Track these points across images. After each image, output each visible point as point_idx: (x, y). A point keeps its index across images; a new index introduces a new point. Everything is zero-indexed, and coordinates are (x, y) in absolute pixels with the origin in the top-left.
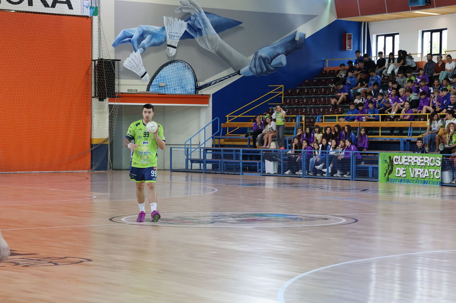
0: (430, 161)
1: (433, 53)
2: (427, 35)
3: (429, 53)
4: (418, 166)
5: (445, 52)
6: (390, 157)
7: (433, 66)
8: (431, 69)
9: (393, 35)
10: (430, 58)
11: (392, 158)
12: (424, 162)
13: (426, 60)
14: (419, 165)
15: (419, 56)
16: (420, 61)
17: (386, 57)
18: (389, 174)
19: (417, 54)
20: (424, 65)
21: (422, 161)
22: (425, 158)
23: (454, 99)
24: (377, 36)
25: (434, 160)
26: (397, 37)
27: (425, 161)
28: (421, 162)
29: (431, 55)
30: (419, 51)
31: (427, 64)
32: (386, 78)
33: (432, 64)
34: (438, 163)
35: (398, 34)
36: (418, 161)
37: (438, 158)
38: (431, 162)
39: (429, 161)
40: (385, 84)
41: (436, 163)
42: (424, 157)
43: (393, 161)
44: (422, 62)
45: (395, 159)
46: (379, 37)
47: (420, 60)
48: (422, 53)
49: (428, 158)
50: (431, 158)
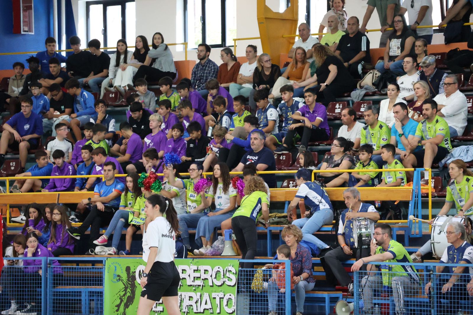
0: (214, 276)
1: (208, 43)
2: (195, 4)
3: (201, 42)
4: (189, 286)
5: (235, 40)
6: (128, 269)
7: (211, 70)
8: (207, 77)
9: (123, 3)
10: (203, 54)
11: (132, 270)
12: (200, 277)
13: (194, 58)
14: (191, 285)
15: (180, 48)
16: (183, 59)
17: (109, 50)
18: (127, 306)
19: (175, 44)
20: (192, 67)
21: (197, 274)
22: (202, 268)
23: (255, 142)
24: (88, 4)
25: (222, 273)
26: (130, 6)
27: (203, 276)
28: (194, 277)
30: (180, 39)
31: (198, 65)
32: (111, 96)
33: (209, 67)
34: (230, 279)
36: (189, 276)
37: (230, 268)
38: (216, 278)
39: (211, 276)
41: (226, 279)
42: (200, 268)
43: (134, 278)
44: (187, 62)
45: (140, 272)
46: (92, 7)
47: (181, 58)
48: (185, 43)
49: (209, 268)
50: (216, 269)
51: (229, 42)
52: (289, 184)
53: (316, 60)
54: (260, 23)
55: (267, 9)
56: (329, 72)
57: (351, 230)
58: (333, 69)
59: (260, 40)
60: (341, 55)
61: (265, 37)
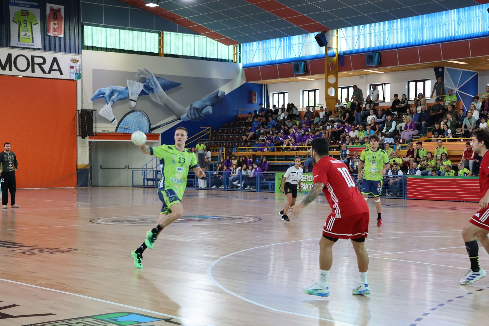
0: (309, 178)
1: (310, 106)
2: (306, 93)
3: (308, 105)
5: (318, 104)
9: (284, 93)
10: (308, 109)
15: (301, 107)
16: (302, 111)
20: (304, 113)
21: (304, 178)
22: (306, 176)
23: (324, 136)
26: (286, 94)
27: (306, 178)
29: (308, 107)
30: (301, 104)
31: (306, 113)
33: (309, 113)
35: (287, 92)
40: (278, 126)
44: (303, 111)
48: (303, 106)
49: (307, 176)
50: (310, 176)
51: (316, 105)
52: (334, 150)
53: (343, 112)
54: (326, 99)
55: (328, 95)
56: (346, 115)
57: (354, 164)
58: (347, 114)
59: (326, 105)
60: (351, 110)
61: (327, 104)
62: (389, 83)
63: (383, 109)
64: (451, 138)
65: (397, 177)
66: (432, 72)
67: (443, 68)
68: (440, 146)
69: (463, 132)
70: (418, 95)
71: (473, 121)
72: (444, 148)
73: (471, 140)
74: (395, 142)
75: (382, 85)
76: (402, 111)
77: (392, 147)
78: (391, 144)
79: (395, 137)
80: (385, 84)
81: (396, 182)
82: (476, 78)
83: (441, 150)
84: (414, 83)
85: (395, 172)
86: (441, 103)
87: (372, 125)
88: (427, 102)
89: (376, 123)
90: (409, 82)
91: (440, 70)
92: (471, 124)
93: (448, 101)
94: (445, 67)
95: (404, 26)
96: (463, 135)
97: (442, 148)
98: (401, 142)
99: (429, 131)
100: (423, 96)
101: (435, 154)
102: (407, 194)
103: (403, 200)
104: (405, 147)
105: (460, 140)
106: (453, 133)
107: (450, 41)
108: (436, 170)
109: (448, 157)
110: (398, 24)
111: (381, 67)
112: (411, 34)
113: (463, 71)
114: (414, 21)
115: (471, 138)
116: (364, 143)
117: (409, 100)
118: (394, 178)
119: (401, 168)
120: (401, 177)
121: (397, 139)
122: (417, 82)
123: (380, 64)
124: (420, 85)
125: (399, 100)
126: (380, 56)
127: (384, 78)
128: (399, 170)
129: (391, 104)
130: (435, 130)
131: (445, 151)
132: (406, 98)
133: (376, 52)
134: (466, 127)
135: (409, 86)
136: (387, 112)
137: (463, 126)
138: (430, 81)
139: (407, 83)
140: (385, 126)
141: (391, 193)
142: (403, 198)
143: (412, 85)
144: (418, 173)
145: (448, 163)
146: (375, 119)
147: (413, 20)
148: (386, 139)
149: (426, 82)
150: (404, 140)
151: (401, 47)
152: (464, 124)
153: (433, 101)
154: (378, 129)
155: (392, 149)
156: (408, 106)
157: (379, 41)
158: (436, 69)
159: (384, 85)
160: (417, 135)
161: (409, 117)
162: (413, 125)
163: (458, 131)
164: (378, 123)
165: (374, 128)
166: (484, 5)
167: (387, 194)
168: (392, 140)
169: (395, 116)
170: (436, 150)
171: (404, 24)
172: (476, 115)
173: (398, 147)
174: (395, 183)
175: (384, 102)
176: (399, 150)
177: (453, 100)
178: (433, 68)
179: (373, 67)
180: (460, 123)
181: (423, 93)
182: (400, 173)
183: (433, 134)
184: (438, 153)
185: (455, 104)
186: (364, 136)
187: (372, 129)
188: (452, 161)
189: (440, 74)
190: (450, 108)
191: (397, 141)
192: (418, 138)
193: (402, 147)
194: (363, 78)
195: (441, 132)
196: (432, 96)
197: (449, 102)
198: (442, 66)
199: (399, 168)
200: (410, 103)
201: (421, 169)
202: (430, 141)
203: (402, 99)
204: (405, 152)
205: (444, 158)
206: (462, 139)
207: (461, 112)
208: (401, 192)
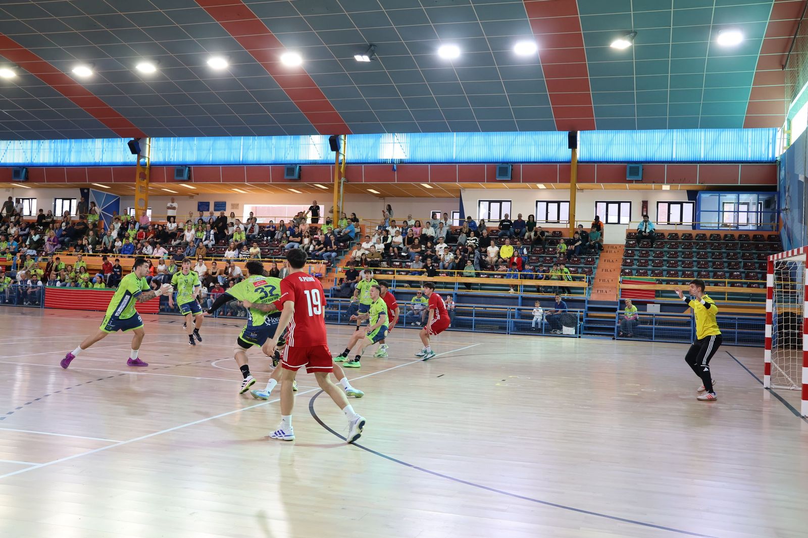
62: (36, 198)
63: (28, 223)
64: (91, 253)
65: (36, 287)
66: (78, 192)
67: (88, 190)
68: (80, 260)
69: (102, 248)
70: (65, 212)
71: (111, 240)
72: (83, 262)
73: (109, 256)
74: (38, 254)
75: (29, 199)
76: (46, 225)
77: (34, 259)
78: (34, 255)
79: (38, 249)
80: (32, 199)
81: (35, 291)
82: (117, 202)
83: (81, 264)
84: (61, 200)
85: (34, 282)
86: (85, 221)
87: (15, 237)
88: (72, 219)
89: (19, 236)
90: (56, 199)
91: (86, 191)
92: (109, 242)
93: (91, 219)
94: (90, 189)
95: (53, 147)
96: (102, 252)
97: (82, 262)
98: (43, 254)
99: (71, 246)
100: (69, 213)
101: (74, 267)
102: (44, 303)
103: (41, 309)
104: (47, 259)
105: (99, 256)
106: (94, 249)
107: (95, 166)
108: (75, 281)
109: (86, 270)
110: (46, 144)
111: (28, 182)
112: (59, 155)
113: (107, 194)
114: (62, 144)
115: (108, 254)
116: (5, 253)
117: (55, 216)
118: (33, 287)
119: (41, 278)
120: (40, 287)
121: (40, 251)
122: (63, 199)
123: (27, 180)
124: (67, 202)
125: (44, 215)
126: (27, 172)
127: (31, 193)
128: (38, 280)
129: (36, 218)
130: (77, 245)
131: (84, 265)
132: (51, 214)
133: (24, 168)
134: (105, 244)
135: (55, 203)
136: (31, 225)
137: (103, 243)
138: (76, 200)
139: (53, 200)
140: (29, 239)
141: (29, 302)
142: (41, 307)
143: (59, 202)
144: (58, 284)
145: (87, 275)
146: (18, 232)
147: (61, 142)
148: (29, 250)
149: (72, 200)
150: (46, 252)
151: (49, 166)
152: (103, 241)
153: (77, 219)
154: (21, 241)
155: (33, 261)
156: (54, 222)
157: (26, 157)
158: (82, 190)
159: (30, 200)
160: (60, 249)
161: (52, 231)
162: (56, 240)
163: (98, 247)
164: (22, 236)
165: (17, 240)
166: (126, 139)
167: (25, 303)
168: (34, 252)
169: (39, 230)
170: (76, 263)
171: (53, 145)
172: (114, 234)
173: (40, 259)
174: (33, 293)
175: (30, 215)
176: (41, 261)
177: (95, 219)
178: (79, 189)
179: (20, 182)
180: (101, 240)
181: (68, 210)
182: (40, 283)
183: (75, 248)
184: (78, 266)
185: (97, 223)
186: (6, 247)
187: (14, 240)
188: (90, 274)
189: (85, 195)
190: (90, 226)
191: (39, 254)
192: (61, 251)
193: (44, 259)
194: (9, 191)
195: (83, 248)
196: (76, 214)
197: (91, 221)
198: (88, 187)
199: (39, 279)
200: (55, 218)
201: (60, 281)
202: (71, 255)
203: (48, 215)
204: (45, 264)
205: (83, 270)
206: (101, 255)
207: (103, 231)
208: (39, 302)
